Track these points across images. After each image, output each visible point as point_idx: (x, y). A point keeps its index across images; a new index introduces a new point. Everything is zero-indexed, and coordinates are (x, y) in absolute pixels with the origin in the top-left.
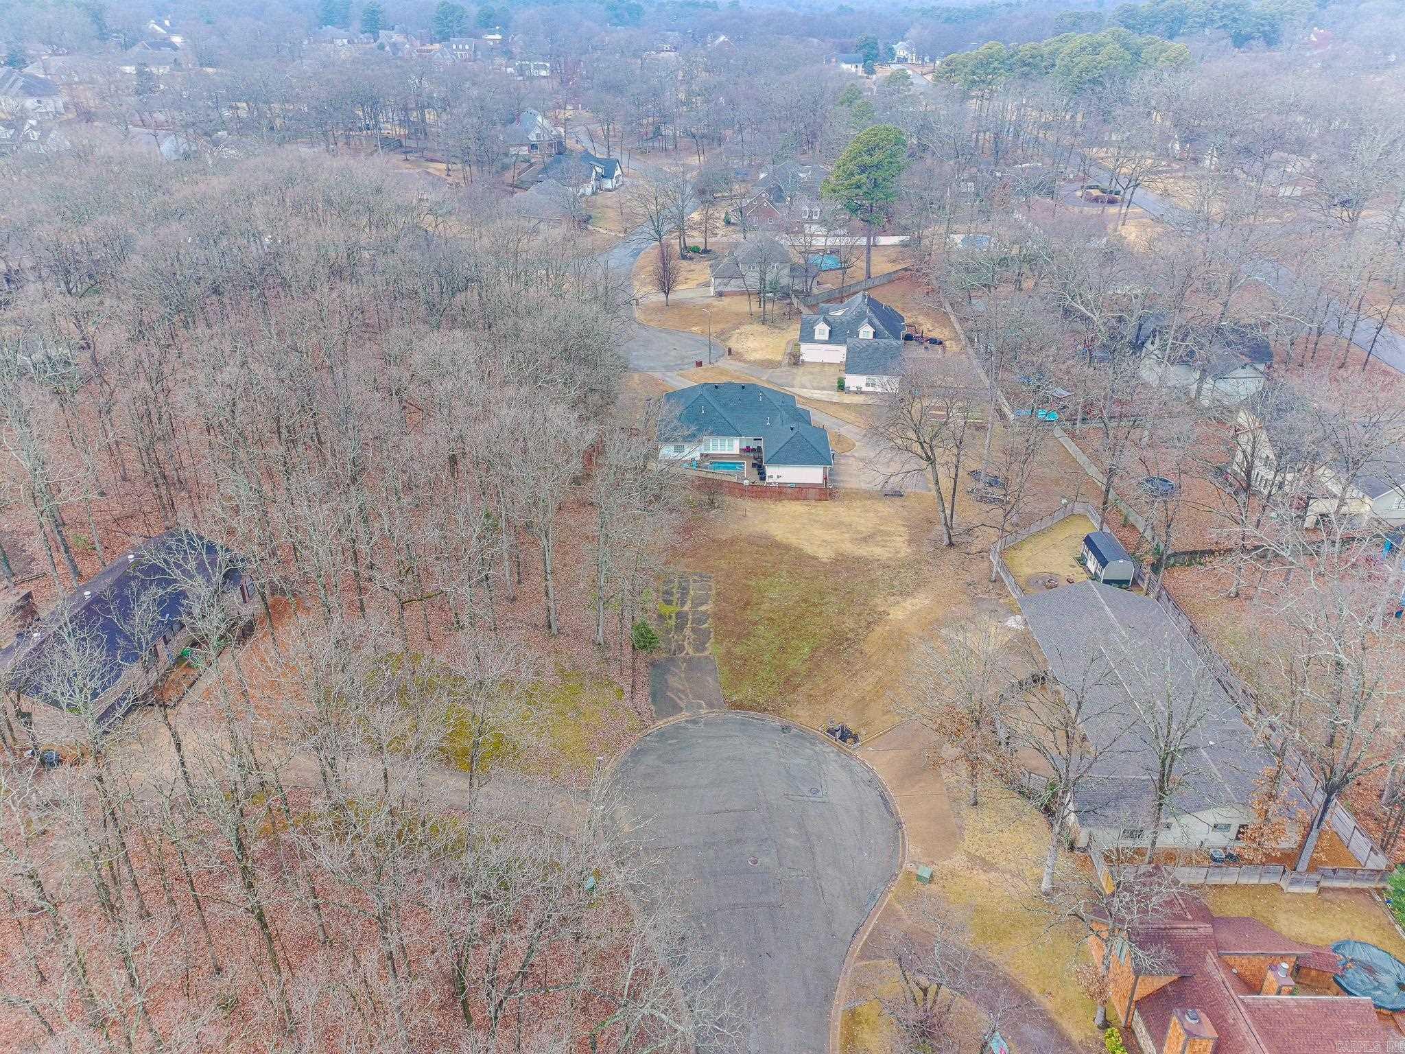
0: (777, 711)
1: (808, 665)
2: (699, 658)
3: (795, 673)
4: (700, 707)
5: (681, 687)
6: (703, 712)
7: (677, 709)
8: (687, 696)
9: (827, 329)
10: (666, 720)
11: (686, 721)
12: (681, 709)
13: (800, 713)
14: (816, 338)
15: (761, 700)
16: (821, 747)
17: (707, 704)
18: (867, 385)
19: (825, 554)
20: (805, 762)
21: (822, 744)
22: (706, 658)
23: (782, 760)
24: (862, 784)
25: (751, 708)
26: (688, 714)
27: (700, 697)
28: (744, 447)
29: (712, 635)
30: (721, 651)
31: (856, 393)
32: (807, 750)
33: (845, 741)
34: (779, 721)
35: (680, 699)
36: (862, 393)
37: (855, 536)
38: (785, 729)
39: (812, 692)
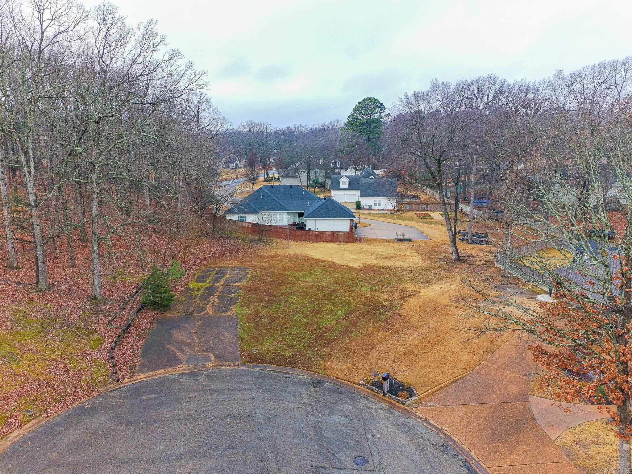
0: (307, 366)
1: (344, 323)
2: (219, 317)
3: (329, 330)
4: (207, 359)
5: (187, 340)
6: (208, 364)
7: (174, 361)
8: (192, 349)
9: (347, 180)
10: (152, 373)
11: (182, 374)
12: (179, 362)
13: (335, 366)
14: (341, 187)
15: (288, 354)
16: (365, 402)
17: (216, 356)
18: (375, 204)
19: (354, 265)
20: (344, 420)
21: (365, 398)
22: (228, 316)
23: (310, 418)
24: (432, 449)
25: (273, 362)
26: (187, 367)
27: (208, 350)
28: (292, 223)
29: (240, 301)
30: (247, 311)
31: (368, 210)
32: (346, 406)
33: (396, 395)
34: (309, 375)
35: (183, 351)
36: (372, 210)
37: (379, 256)
38: (315, 383)
39: (349, 346)
